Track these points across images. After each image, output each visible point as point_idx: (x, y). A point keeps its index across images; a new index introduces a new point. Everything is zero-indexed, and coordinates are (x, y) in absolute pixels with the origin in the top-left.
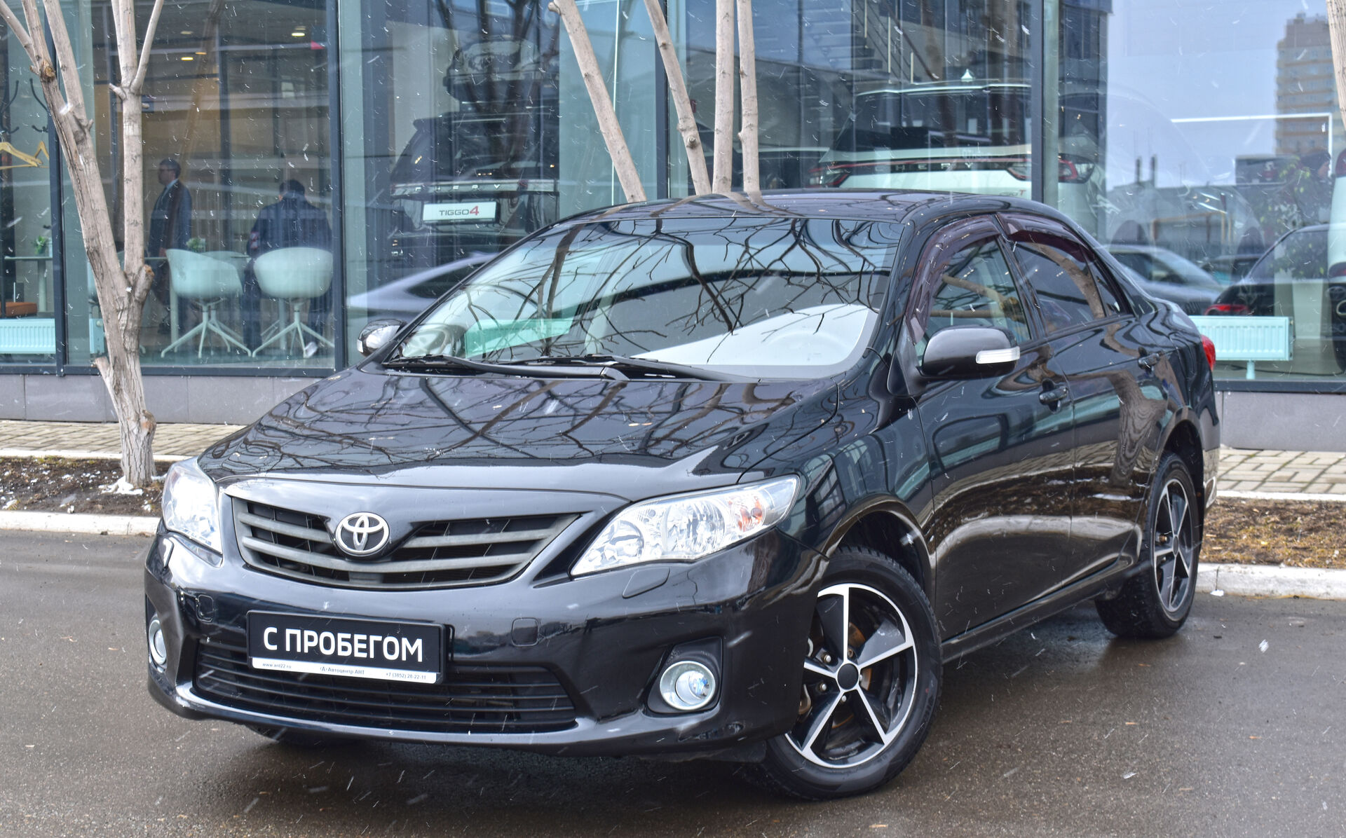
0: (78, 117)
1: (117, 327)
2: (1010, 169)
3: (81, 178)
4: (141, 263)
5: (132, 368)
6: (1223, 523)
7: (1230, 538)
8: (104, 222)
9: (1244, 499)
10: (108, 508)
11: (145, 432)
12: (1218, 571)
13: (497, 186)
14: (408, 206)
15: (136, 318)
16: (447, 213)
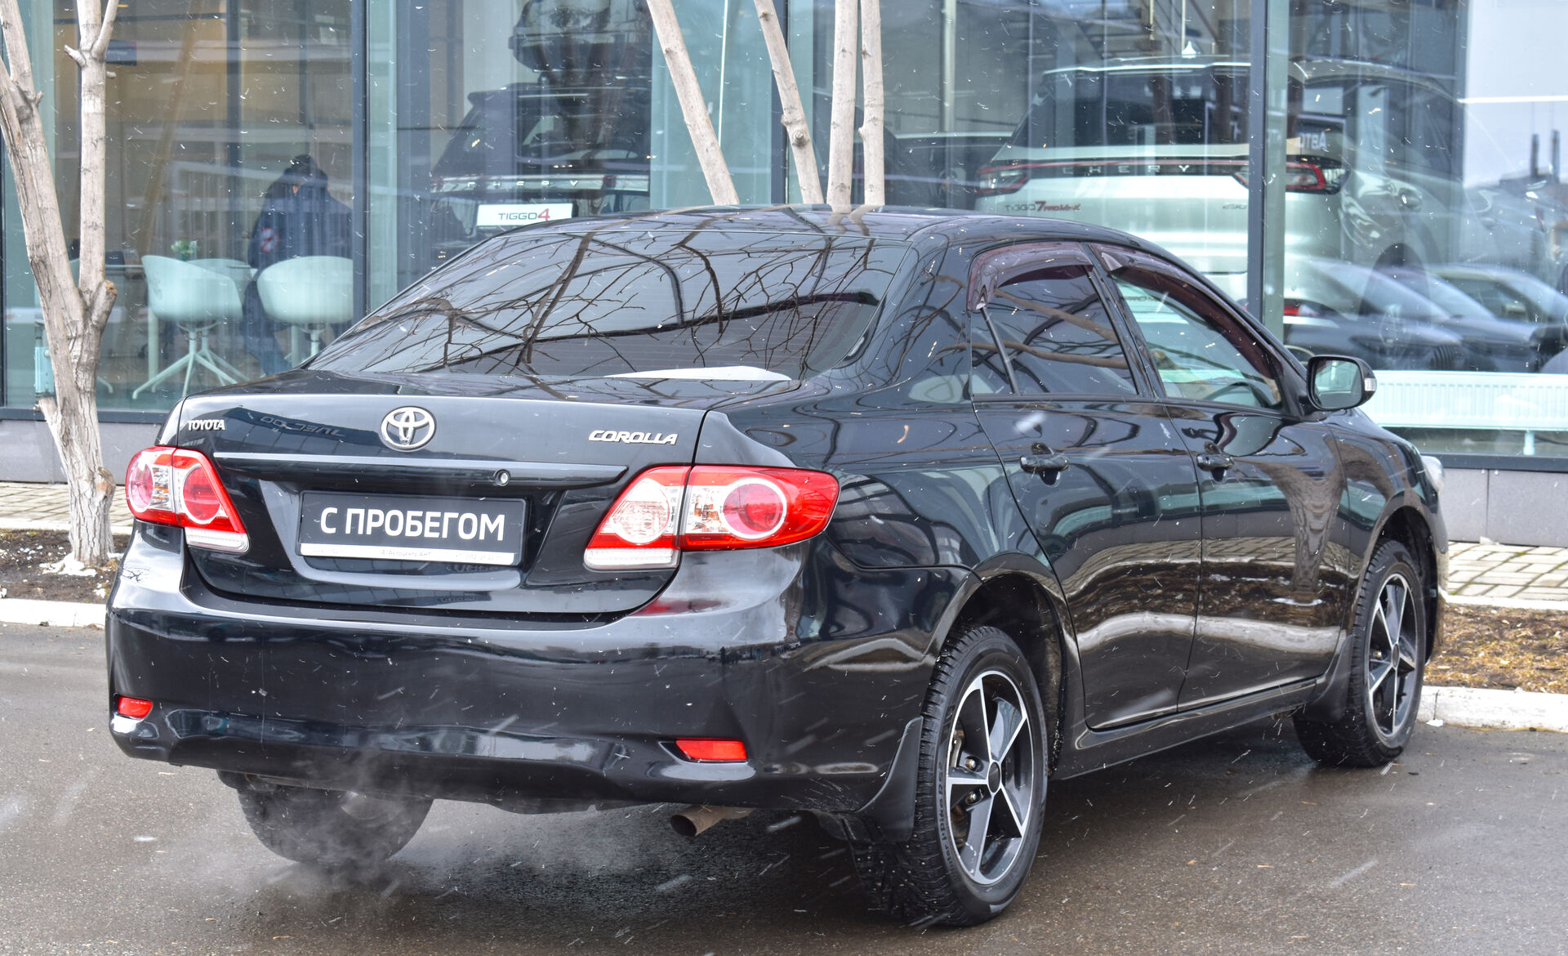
0: (24, 88)
1: (67, 359)
2: (1237, 174)
3: (26, 168)
4: (100, 277)
5: (87, 412)
6: (1460, 636)
7: (1462, 655)
8: (54, 223)
9: (1496, 608)
10: (50, 592)
11: (101, 495)
12: (1437, 695)
13: (574, 182)
14: (459, 206)
15: (93, 349)
16: (509, 217)
